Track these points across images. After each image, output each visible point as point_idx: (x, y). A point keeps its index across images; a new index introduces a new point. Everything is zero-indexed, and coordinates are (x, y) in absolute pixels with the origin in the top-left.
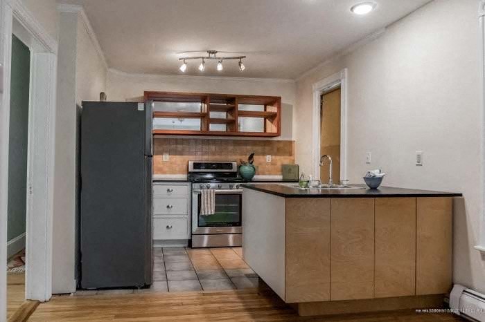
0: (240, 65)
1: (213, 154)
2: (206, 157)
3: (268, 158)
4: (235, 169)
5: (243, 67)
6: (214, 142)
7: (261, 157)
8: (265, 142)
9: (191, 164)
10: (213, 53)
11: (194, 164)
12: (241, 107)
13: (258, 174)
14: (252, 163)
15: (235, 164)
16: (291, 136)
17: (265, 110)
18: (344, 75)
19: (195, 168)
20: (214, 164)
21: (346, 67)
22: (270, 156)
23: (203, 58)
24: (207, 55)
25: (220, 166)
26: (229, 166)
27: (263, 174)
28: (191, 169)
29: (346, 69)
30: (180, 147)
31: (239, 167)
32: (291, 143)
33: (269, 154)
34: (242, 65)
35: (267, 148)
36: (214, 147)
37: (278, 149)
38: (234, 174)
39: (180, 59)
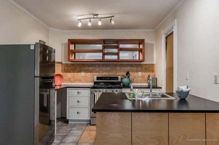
0: (111, 21)
1: (109, 72)
2: (104, 74)
3: (140, 74)
4: (119, 80)
5: (113, 22)
6: (109, 65)
7: (136, 73)
8: (137, 65)
9: (95, 77)
10: (96, 15)
11: (97, 77)
12: (121, 46)
13: (134, 83)
14: (129, 77)
15: (120, 77)
16: (153, 61)
17: (139, 47)
18: (174, 23)
19: (97, 79)
20: (108, 77)
21: (175, 18)
22: (141, 73)
23: (90, 18)
24: (92, 16)
25: (111, 78)
26: (116, 78)
27: (137, 83)
28: (96, 80)
29: (176, 20)
30: (90, 68)
31: (122, 79)
32: (153, 65)
33: (140, 72)
34: (112, 21)
35: (139, 68)
36: (109, 68)
37: (146, 69)
38: (119, 83)
39: (78, 20)
